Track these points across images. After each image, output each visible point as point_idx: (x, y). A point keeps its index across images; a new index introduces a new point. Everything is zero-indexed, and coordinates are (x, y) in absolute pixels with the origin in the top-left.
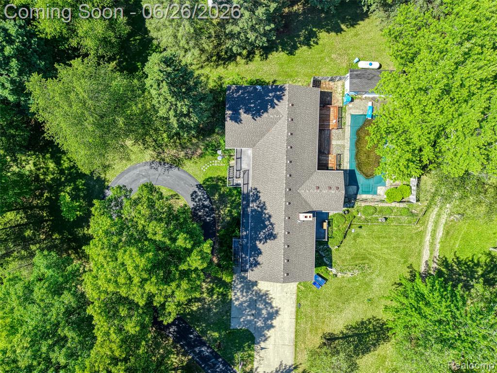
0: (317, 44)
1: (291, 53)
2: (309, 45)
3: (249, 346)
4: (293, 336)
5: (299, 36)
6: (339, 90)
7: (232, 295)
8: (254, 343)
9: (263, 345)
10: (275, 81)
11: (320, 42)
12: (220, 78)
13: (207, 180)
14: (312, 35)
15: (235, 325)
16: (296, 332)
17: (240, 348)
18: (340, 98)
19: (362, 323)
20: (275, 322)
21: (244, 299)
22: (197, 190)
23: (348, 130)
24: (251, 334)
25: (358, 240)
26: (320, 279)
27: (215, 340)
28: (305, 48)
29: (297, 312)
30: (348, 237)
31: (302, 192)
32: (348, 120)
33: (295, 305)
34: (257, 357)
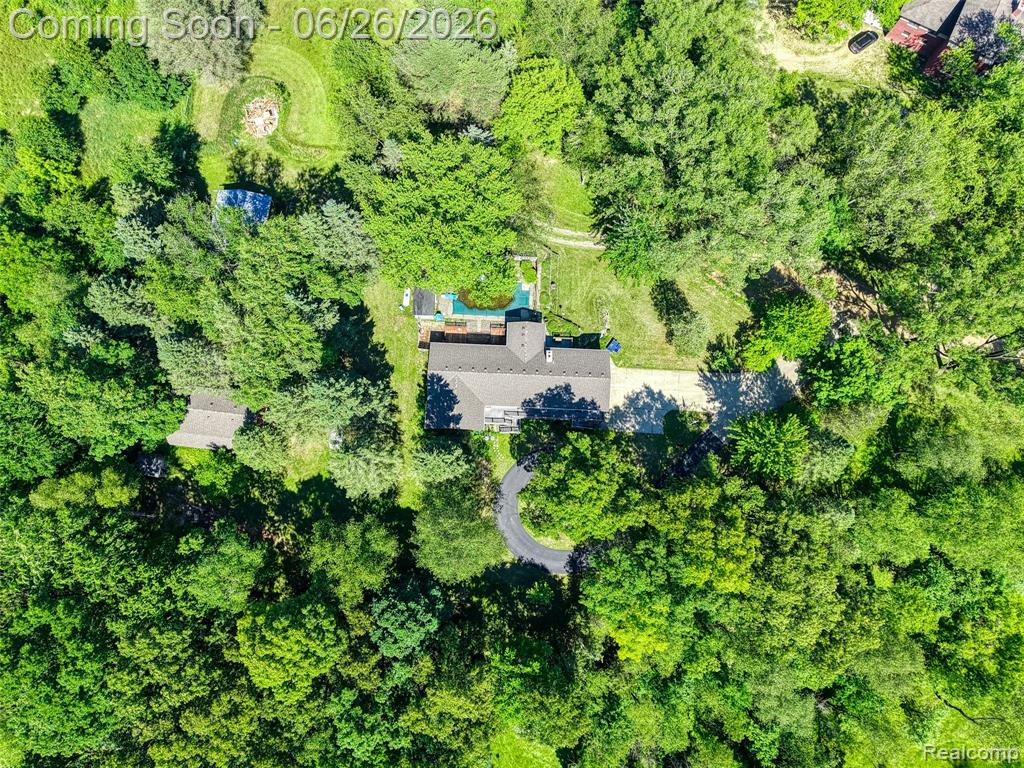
0: (383, 345)
1: (392, 369)
2: (385, 352)
3: (681, 416)
4: (670, 372)
5: (376, 362)
6: (429, 324)
7: (630, 432)
8: (678, 411)
9: (679, 402)
10: (419, 385)
11: (382, 341)
12: (414, 438)
13: (513, 455)
14: (374, 349)
15: (660, 431)
16: (665, 369)
17: (683, 425)
18: (437, 324)
19: (656, 305)
20: (656, 390)
21: (633, 420)
22: (522, 466)
23: (467, 317)
24: (668, 414)
25: (573, 308)
26: (611, 345)
27: (676, 450)
28: (387, 356)
29: (645, 368)
30: (570, 319)
31: (526, 360)
32: (458, 317)
33: (639, 370)
34: (692, 409)
